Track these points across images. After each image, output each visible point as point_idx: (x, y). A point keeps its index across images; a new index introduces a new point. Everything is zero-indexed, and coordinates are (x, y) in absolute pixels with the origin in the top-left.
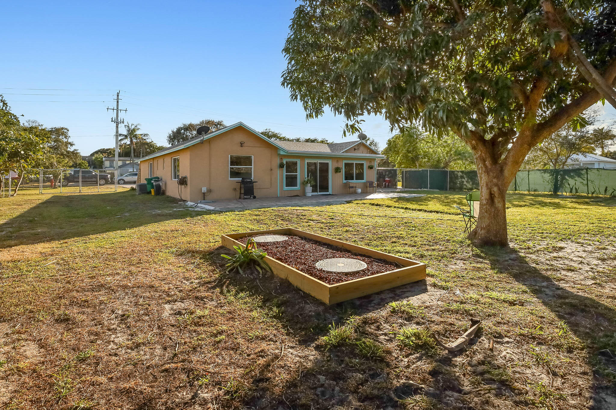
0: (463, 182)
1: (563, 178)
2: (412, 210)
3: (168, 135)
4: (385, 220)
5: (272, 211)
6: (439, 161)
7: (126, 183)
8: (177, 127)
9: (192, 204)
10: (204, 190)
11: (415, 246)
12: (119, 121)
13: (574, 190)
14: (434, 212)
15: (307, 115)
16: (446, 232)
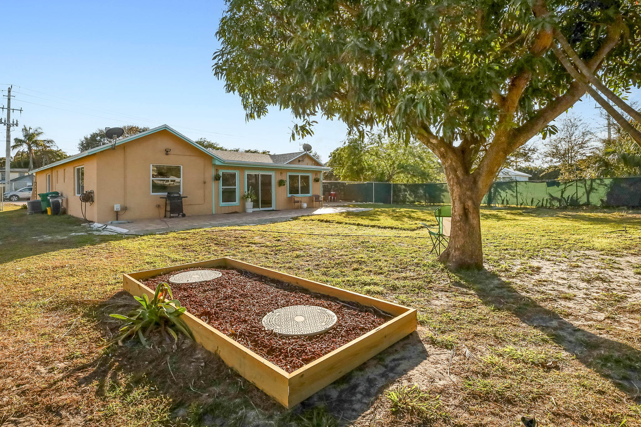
0: (406, 195)
1: (496, 191)
2: (365, 226)
3: (79, 142)
4: (338, 240)
5: (204, 233)
6: (383, 174)
7: (19, 199)
8: (92, 133)
9: (100, 225)
10: (117, 207)
11: (382, 273)
12: (11, 122)
13: (505, 202)
14: (389, 228)
15: (247, 115)
16: (411, 253)
